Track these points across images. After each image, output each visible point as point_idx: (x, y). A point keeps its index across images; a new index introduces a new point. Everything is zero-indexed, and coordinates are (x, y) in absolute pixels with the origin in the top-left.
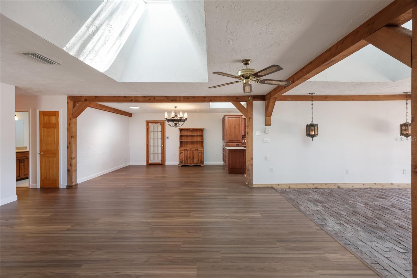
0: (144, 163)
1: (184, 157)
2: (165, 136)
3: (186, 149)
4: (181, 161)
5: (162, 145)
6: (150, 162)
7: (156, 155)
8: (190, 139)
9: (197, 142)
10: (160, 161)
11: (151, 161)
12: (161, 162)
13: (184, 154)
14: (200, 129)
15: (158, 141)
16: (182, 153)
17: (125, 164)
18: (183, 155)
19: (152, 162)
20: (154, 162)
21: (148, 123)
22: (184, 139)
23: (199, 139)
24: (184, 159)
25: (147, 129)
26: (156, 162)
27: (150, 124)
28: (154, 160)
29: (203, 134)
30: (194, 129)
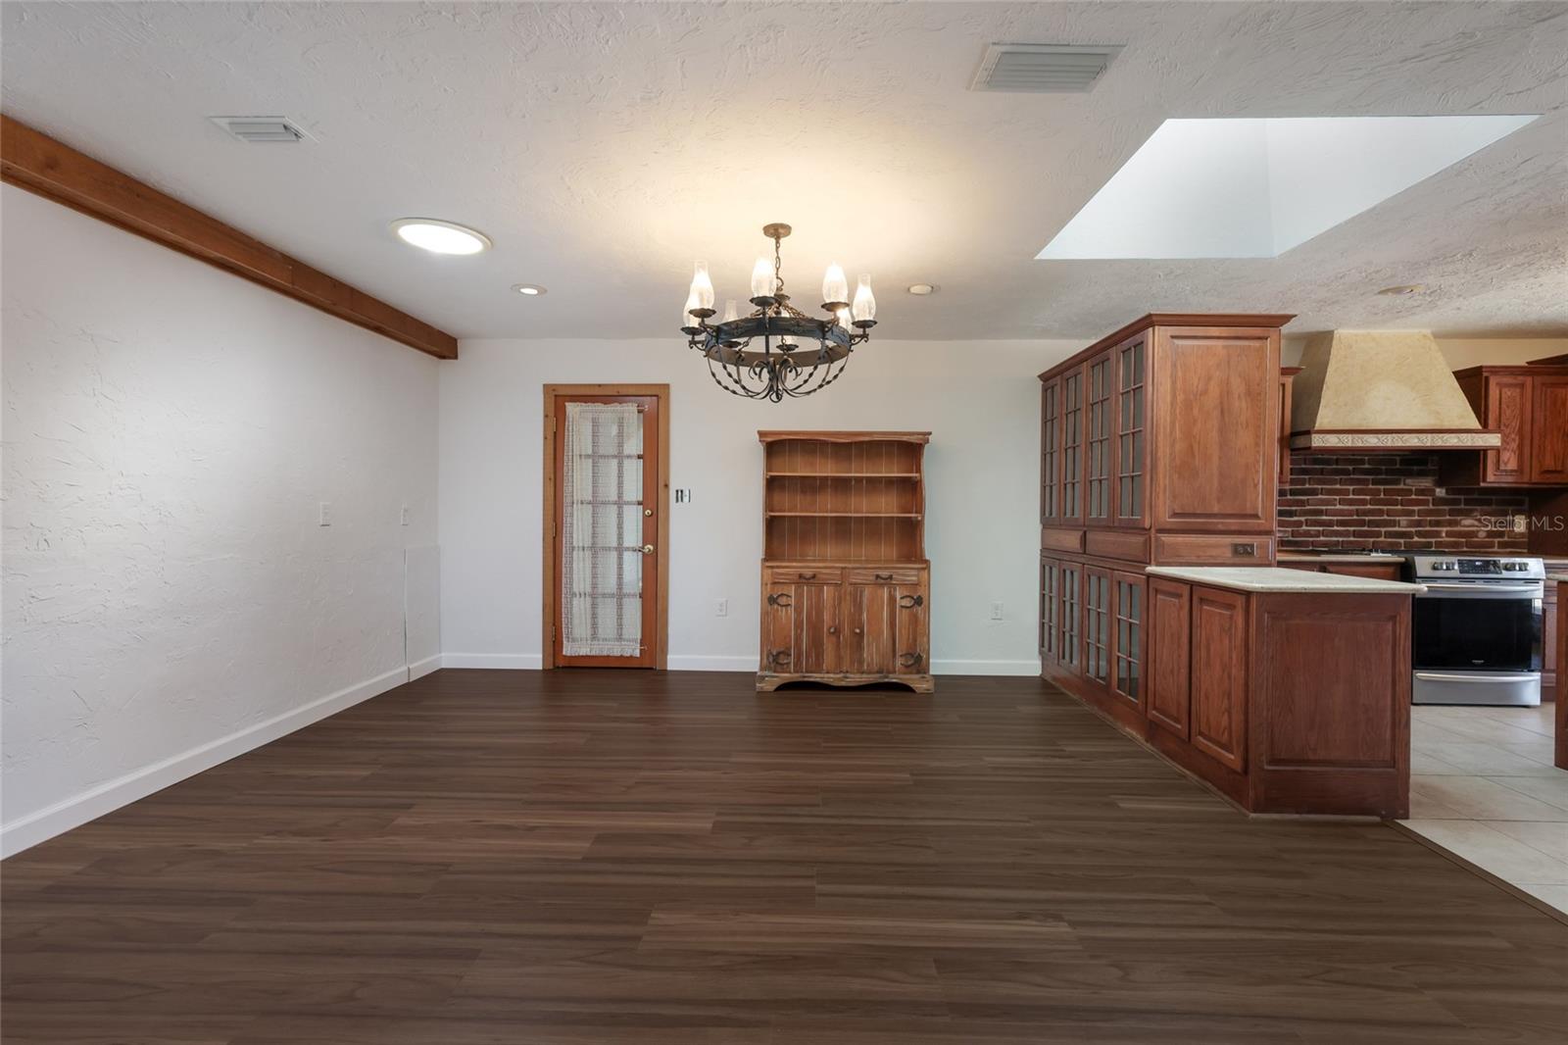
0: (532, 659)
1: (799, 625)
2: (666, 486)
3: (808, 573)
4: (779, 654)
5: (645, 543)
6: (569, 649)
7: (607, 612)
8: (827, 507)
9: (872, 527)
10: (632, 649)
11: (576, 647)
12: (637, 653)
13: (798, 610)
14: (905, 438)
15: (620, 516)
16: (783, 601)
17: (404, 668)
18: (791, 611)
19: (584, 651)
20: (593, 653)
21: (558, 400)
22: (795, 507)
23: (886, 506)
24: (798, 638)
25: (551, 437)
26: (605, 653)
27: (572, 409)
28: (594, 636)
29: (919, 470)
30: (867, 439)
